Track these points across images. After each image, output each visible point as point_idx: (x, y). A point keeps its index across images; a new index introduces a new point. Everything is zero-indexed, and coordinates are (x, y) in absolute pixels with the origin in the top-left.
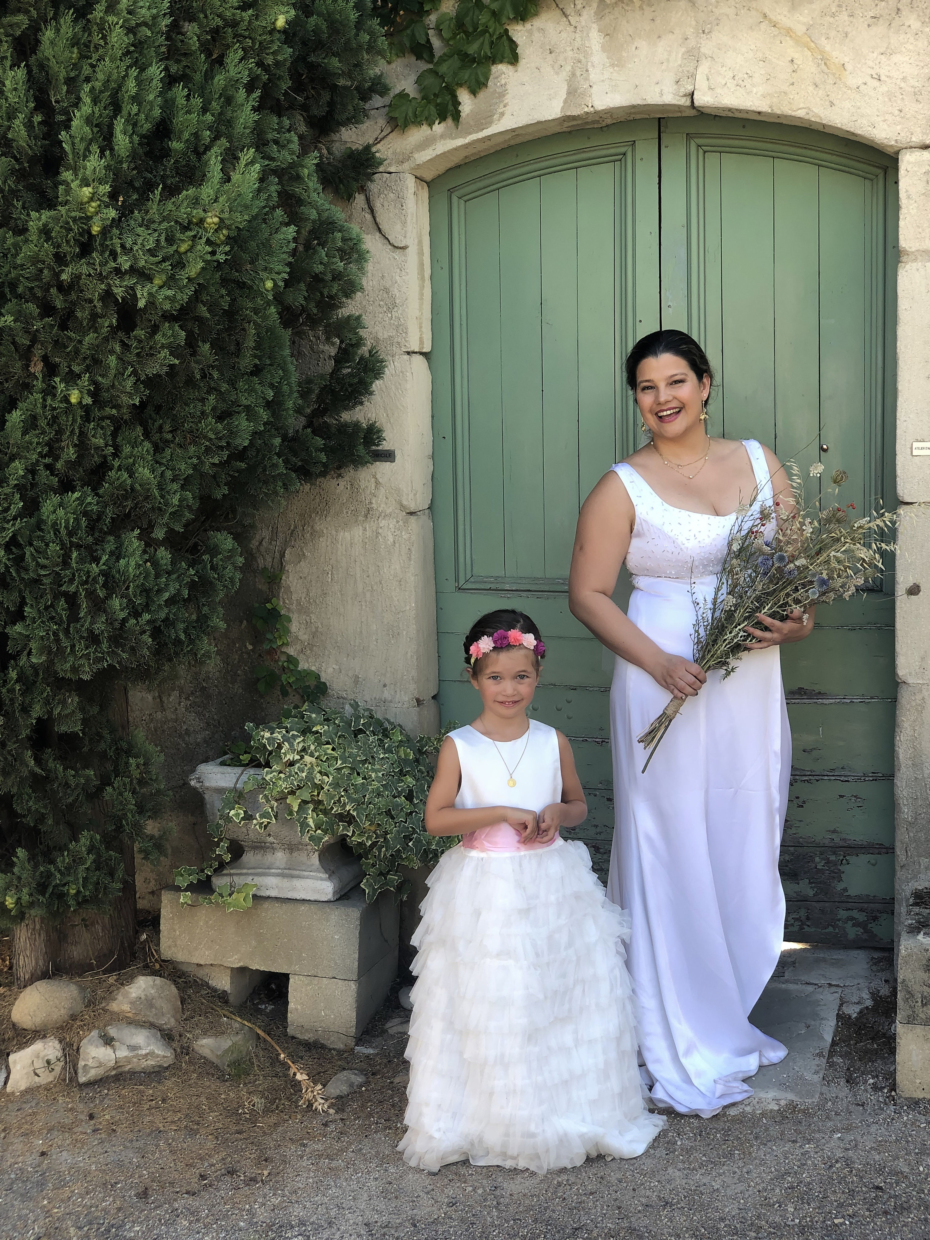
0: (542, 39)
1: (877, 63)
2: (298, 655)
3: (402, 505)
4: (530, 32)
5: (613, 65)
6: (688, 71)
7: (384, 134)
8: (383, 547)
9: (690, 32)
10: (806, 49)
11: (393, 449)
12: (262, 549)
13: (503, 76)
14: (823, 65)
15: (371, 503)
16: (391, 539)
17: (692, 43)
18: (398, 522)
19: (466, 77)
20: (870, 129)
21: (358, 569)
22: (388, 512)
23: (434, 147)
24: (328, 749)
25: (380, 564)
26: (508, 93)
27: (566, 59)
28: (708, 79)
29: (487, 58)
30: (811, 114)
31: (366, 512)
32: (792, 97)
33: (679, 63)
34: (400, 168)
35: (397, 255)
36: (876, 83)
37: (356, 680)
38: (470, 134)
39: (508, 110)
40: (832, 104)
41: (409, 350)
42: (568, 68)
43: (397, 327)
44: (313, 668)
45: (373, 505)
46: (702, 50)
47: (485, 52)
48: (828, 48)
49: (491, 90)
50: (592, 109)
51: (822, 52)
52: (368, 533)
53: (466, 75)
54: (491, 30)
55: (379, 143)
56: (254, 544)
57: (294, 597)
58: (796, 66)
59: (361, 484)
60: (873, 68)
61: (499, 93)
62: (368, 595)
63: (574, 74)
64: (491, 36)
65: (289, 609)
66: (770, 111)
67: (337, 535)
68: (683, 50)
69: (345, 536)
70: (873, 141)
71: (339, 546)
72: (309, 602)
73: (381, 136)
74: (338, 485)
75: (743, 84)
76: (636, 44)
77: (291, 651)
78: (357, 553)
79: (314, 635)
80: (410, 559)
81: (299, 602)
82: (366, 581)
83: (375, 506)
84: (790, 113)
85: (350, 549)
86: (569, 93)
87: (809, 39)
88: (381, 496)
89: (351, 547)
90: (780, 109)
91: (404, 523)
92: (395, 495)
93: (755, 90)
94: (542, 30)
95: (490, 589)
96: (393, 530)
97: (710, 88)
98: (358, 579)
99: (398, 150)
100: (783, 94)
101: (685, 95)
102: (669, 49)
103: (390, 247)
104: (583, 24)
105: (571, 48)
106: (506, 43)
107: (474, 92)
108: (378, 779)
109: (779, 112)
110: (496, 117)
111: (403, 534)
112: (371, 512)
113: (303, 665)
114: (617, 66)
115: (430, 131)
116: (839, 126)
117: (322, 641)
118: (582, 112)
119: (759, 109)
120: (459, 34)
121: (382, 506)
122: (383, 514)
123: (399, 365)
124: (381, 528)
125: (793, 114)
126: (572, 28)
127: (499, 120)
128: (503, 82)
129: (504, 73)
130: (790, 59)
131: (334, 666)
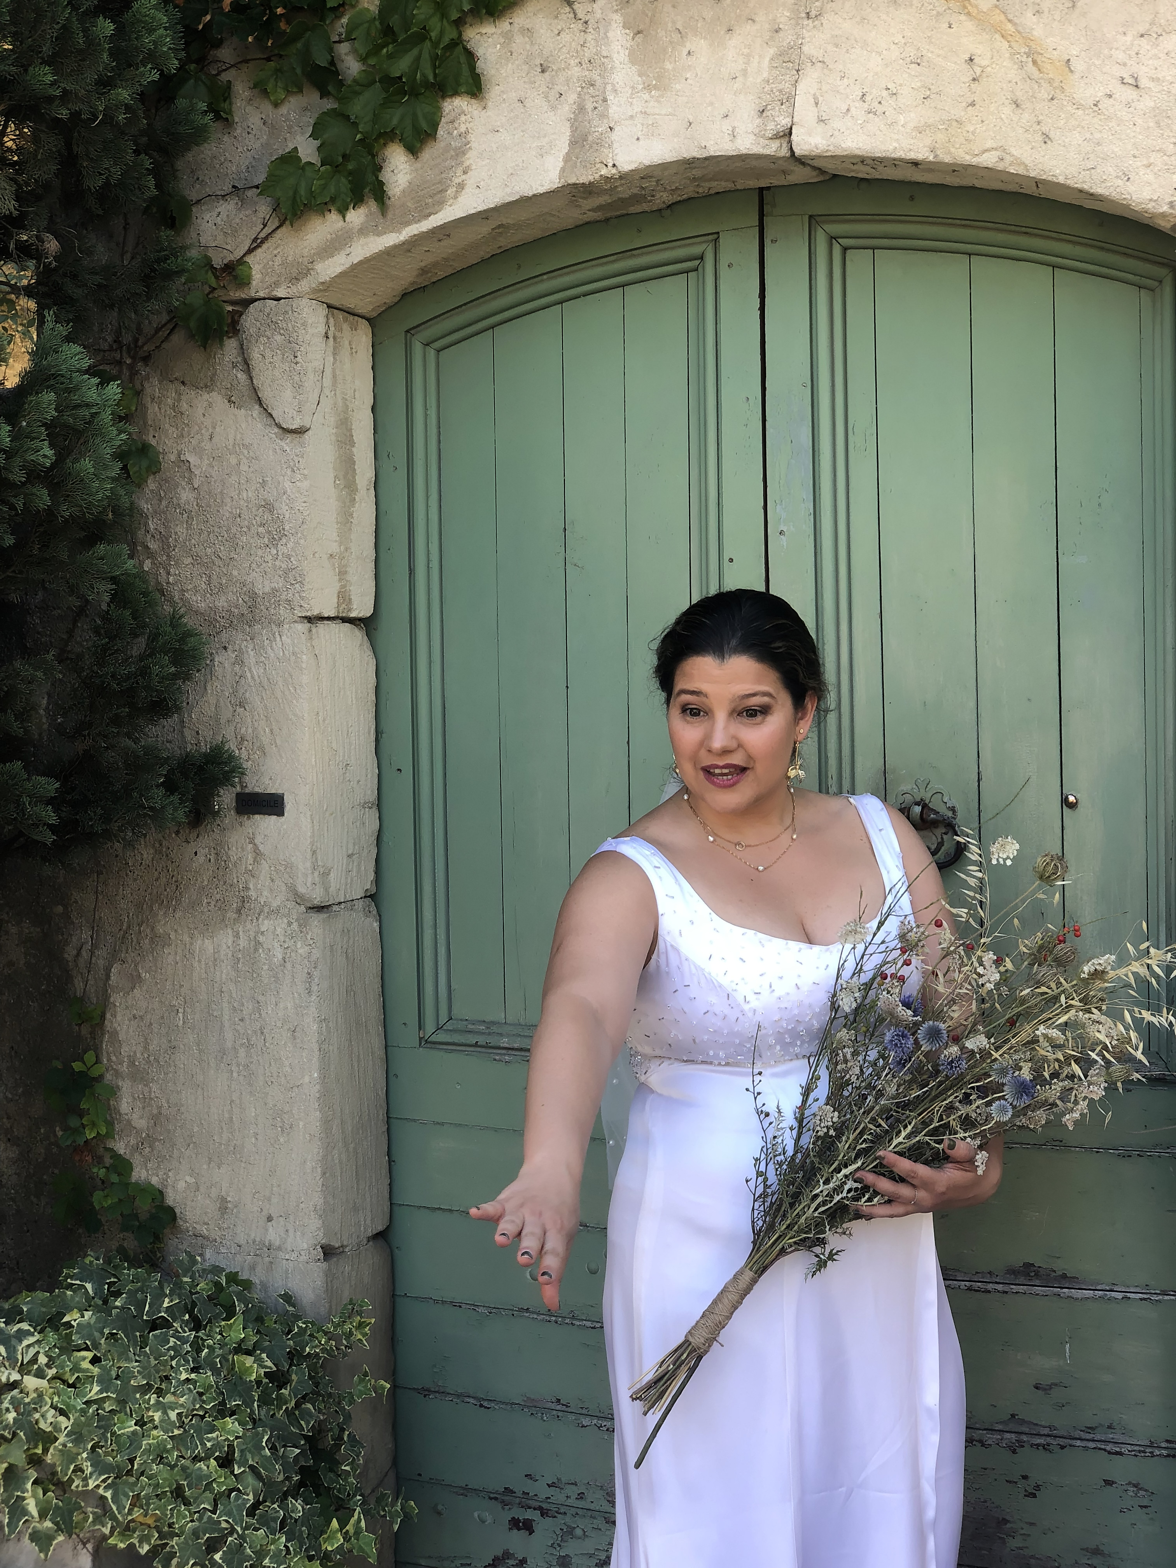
0: (528, 47)
1: (1133, 54)
2: (132, 1154)
3: (296, 894)
4: (508, 37)
5: (648, 88)
6: (780, 91)
7: (267, 230)
8: (266, 967)
9: (783, 16)
10: (997, 36)
11: (280, 791)
12: (82, 962)
13: (463, 118)
14: (1031, 64)
15: (247, 889)
16: (279, 954)
17: (787, 37)
18: (290, 924)
19: (395, 121)
20: (1120, 182)
21: (225, 1005)
22: (275, 904)
23: (348, 251)
24: (84, 1359)
25: (261, 998)
26: (470, 148)
27: (568, 81)
28: (817, 104)
29: (428, 85)
30: (1008, 159)
31: (240, 904)
32: (971, 129)
33: (765, 75)
34: (294, 290)
35: (288, 444)
36: (1131, 93)
37: (224, 1207)
38: (408, 224)
39: (471, 180)
40: (1046, 138)
41: (308, 614)
42: (572, 97)
43: (286, 574)
44: (154, 1180)
45: (250, 893)
46: (805, 48)
47: (423, 75)
48: (1038, 32)
49: (442, 144)
50: (614, 171)
51: (1028, 40)
52: (243, 943)
53: (394, 117)
54: (433, 35)
55: (258, 246)
56: (70, 953)
57: (125, 1050)
58: (978, 70)
59: (230, 853)
60: (1125, 65)
61: (455, 149)
62: (242, 1052)
63: (581, 109)
64: (436, 45)
65: (117, 1074)
66: (931, 158)
67: (191, 944)
68: (772, 51)
69: (205, 945)
70: (1127, 207)
71: (196, 964)
72: (148, 1062)
73: (262, 235)
74: (196, 853)
75: (880, 109)
76: (689, 46)
77: (121, 1147)
78: (224, 976)
79: (156, 1119)
80: (310, 992)
81: (132, 1063)
82: (239, 1028)
83: (252, 893)
84: (968, 159)
85: (212, 970)
86: (573, 143)
87: (1002, 17)
88: (262, 878)
89: (215, 965)
90: (950, 153)
91: (300, 926)
92: (286, 876)
93: (902, 119)
94: (528, 32)
95: (476, 1045)
96: (282, 938)
97: (821, 121)
98: (227, 1024)
99: (290, 258)
100: (955, 124)
101: (776, 137)
102: (746, 51)
103: (276, 430)
104: (598, 15)
105: (577, 61)
106: (463, 59)
107: (413, 150)
108: (166, 1425)
109: (947, 159)
110: (451, 191)
111: (299, 945)
112: (247, 905)
113: (139, 1174)
114: (656, 87)
115: (341, 223)
116: (1061, 180)
117: (169, 1131)
118: (597, 176)
119: (912, 156)
120: (385, 45)
121: (265, 893)
122: (266, 909)
123: (289, 641)
124: (262, 933)
125: (975, 161)
126: (580, 25)
127: (456, 198)
128: (463, 129)
129: (463, 113)
130: (967, 57)
131: (188, 1178)
